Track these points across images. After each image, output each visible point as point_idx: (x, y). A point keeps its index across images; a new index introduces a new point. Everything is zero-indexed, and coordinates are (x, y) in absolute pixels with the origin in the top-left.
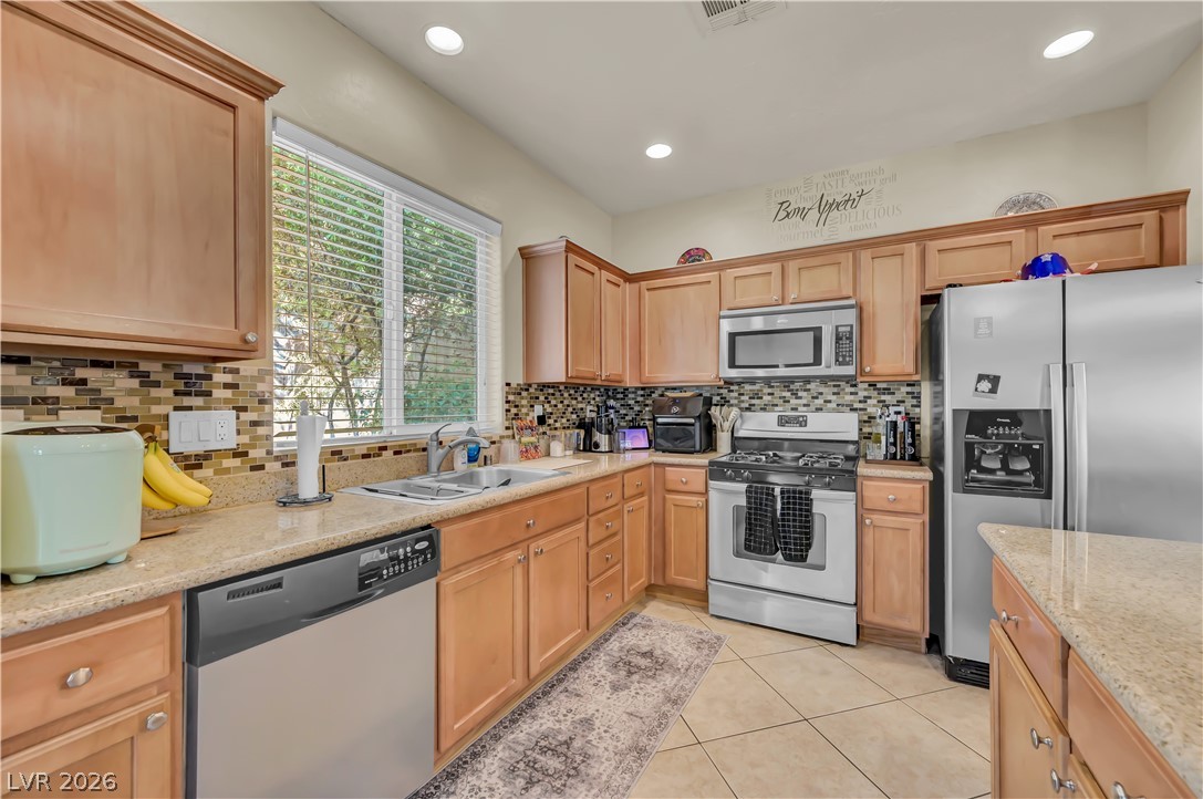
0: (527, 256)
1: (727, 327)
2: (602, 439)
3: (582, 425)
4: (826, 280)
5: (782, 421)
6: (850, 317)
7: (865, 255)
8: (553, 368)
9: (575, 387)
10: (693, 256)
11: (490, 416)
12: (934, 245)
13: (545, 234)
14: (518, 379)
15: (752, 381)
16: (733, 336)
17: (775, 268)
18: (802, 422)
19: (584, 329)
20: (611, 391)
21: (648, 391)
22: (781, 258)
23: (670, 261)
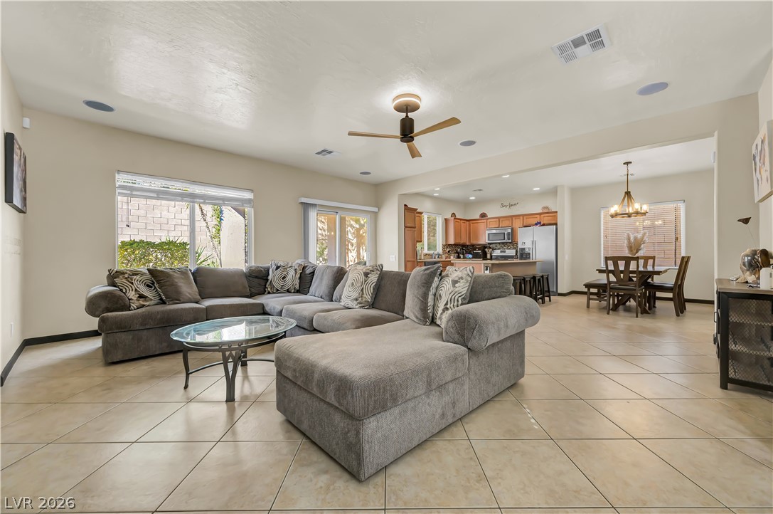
0: (446, 219)
1: (487, 232)
2: (462, 256)
3: (457, 252)
4: (507, 223)
5: (501, 252)
6: (510, 231)
7: (514, 218)
8: (452, 241)
9: (456, 245)
10: (483, 215)
11: (440, 250)
12: (525, 217)
13: (448, 216)
14: (444, 243)
15: (496, 243)
16: (489, 234)
17: (497, 220)
18: (505, 252)
19: (457, 233)
20: (463, 246)
21: (473, 245)
22: (499, 218)
23: (477, 217)
